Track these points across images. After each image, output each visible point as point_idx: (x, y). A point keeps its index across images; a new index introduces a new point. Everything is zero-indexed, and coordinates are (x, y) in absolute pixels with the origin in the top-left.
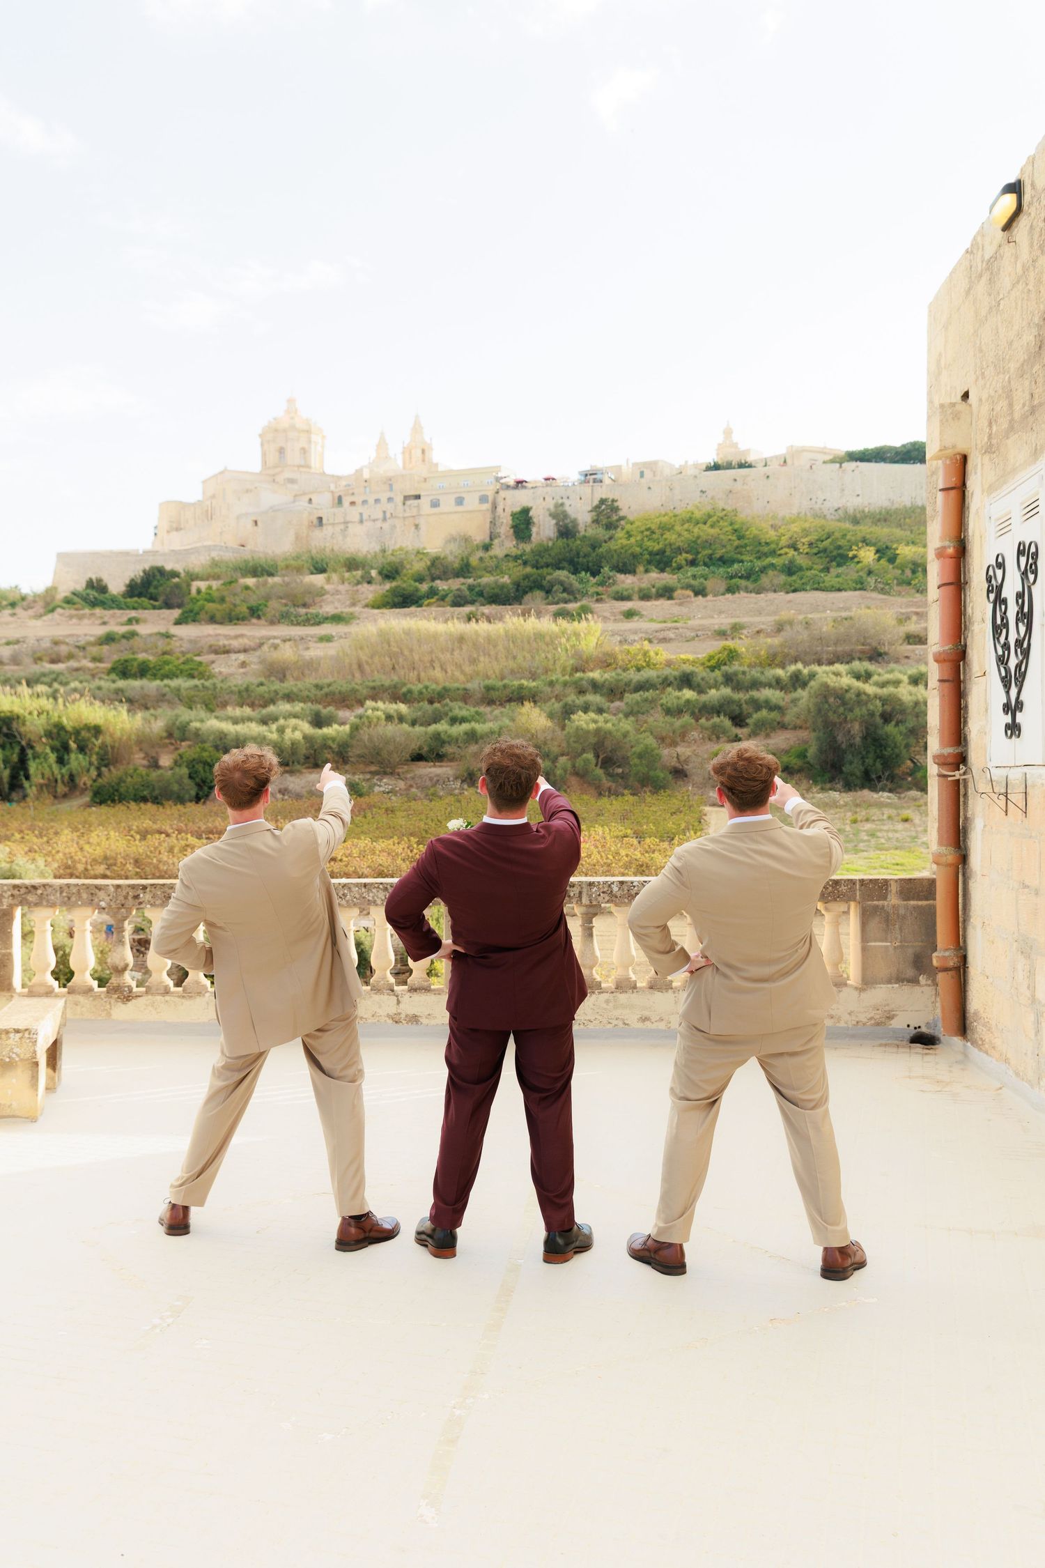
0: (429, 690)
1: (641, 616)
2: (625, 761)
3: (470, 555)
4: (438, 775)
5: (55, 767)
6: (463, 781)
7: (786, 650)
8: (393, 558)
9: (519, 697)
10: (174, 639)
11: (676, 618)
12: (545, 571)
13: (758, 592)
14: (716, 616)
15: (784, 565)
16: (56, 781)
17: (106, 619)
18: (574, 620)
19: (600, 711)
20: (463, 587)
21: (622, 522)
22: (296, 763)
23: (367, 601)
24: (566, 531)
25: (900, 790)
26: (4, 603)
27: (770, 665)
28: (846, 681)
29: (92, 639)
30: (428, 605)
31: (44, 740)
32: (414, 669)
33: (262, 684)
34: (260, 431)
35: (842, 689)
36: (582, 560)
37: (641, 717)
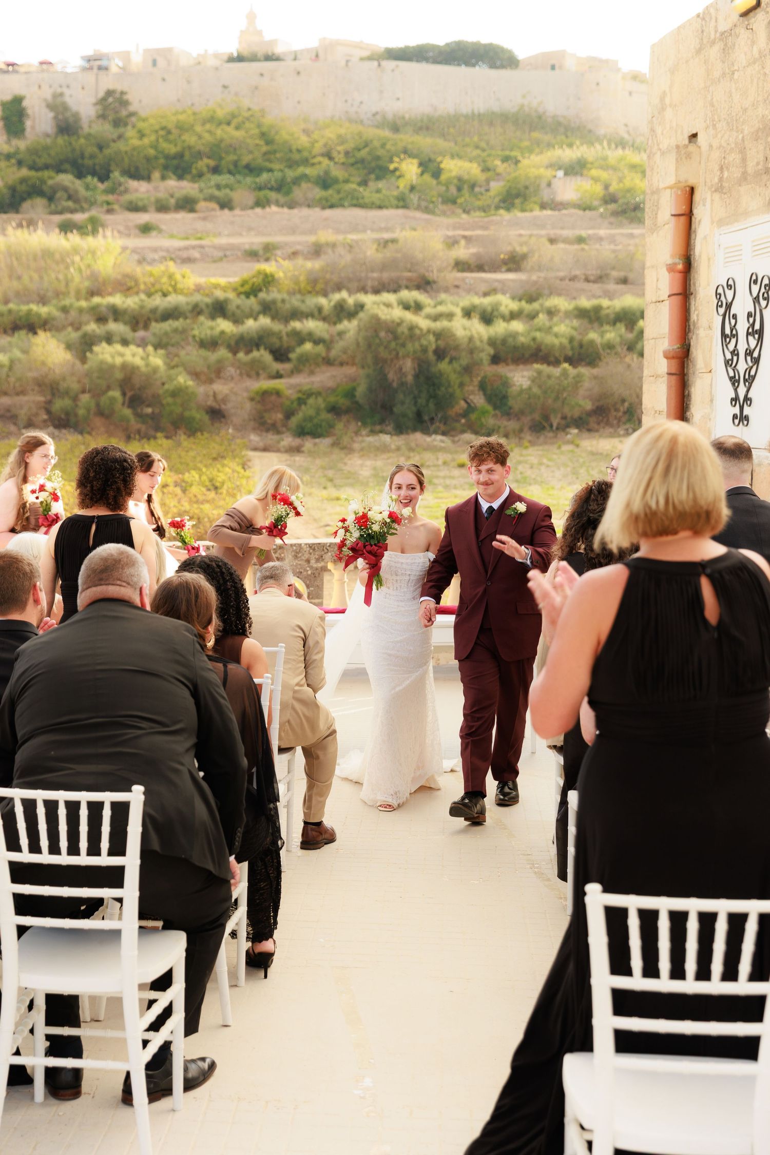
1: (160, 231)
2: (156, 400)
7: (328, 276)
9: (31, 326)
11: (199, 235)
12: (46, 174)
13: (291, 206)
14: (244, 233)
15: (319, 177)
18: (87, 234)
19: (125, 342)
21: (133, 119)
24: (67, 126)
25: (453, 433)
27: (310, 292)
28: (397, 313)
35: (393, 322)
36: (88, 162)
37: (171, 349)
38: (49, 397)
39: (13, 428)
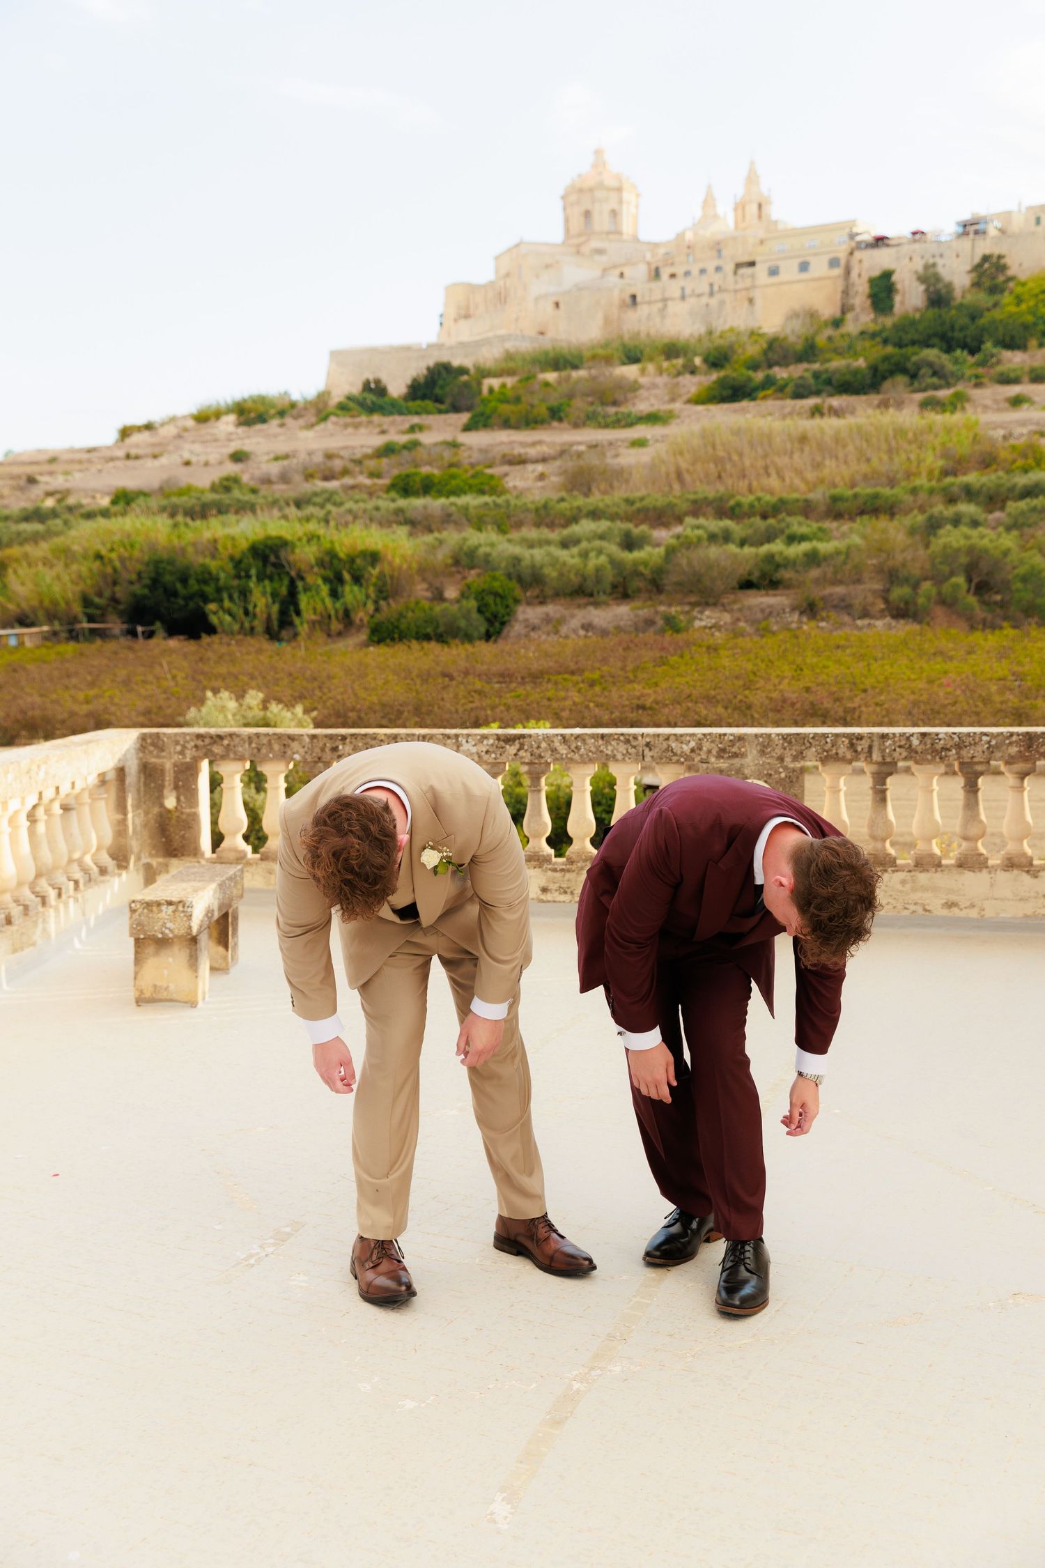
0: (762, 502)
1: (1032, 403)
2: (1006, 585)
3: (817, 332)
4: (770, 606)
5: (328, 601)
6: (802, 613)
8: (721, 342)
9: (874, 508)
10: (463, 448)
12: (910, 350)
16: (329, 617)
17: (385, 427)
18: (946, 411)
19: (975, 524)
20: (807, 375)
21: (1011, 284)
22: (601, 593)
23: (689, 396)
24: (938, 297)
26: (272, 411)
29: (369, 451)
30: (765, 398)
31: (316, 569)
32: (744, 476)
33: (562, 500)
34: (561, 192)
36: (958, 335)
37: (1026, 530)
38: (888, 586)
39: (846, 619)
